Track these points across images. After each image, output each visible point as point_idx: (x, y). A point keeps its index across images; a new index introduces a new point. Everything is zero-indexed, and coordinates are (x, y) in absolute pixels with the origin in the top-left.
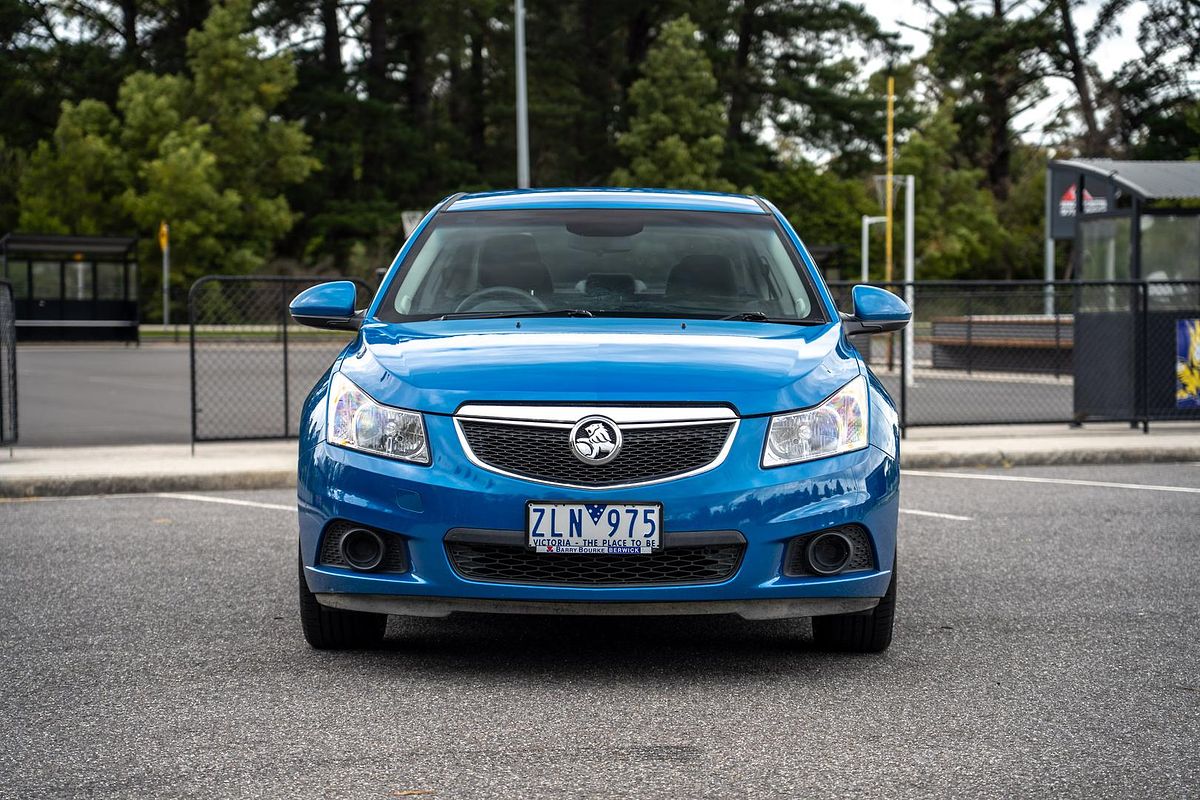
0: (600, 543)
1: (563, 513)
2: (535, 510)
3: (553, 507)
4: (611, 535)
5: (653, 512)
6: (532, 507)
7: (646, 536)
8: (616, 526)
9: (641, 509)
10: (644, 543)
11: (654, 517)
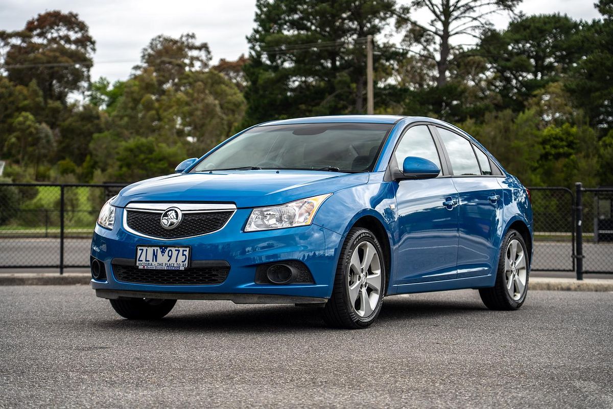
0: (164, 265)
1: (150, 250)
2: (140, 250)
3: (147, 248)
4: (168, 261)
5: (186, 251)
6: (139, 248)
7: (183, 262)
8: (171, 257)
9: (181, 249)
10: (182, 265)
11: (187, 253)
